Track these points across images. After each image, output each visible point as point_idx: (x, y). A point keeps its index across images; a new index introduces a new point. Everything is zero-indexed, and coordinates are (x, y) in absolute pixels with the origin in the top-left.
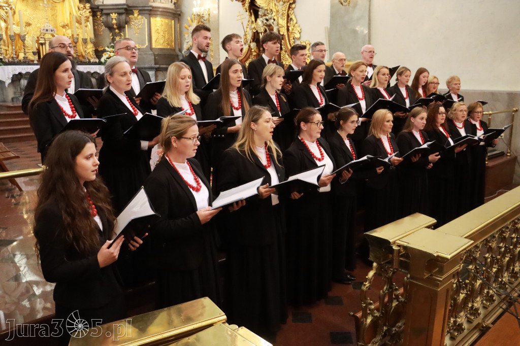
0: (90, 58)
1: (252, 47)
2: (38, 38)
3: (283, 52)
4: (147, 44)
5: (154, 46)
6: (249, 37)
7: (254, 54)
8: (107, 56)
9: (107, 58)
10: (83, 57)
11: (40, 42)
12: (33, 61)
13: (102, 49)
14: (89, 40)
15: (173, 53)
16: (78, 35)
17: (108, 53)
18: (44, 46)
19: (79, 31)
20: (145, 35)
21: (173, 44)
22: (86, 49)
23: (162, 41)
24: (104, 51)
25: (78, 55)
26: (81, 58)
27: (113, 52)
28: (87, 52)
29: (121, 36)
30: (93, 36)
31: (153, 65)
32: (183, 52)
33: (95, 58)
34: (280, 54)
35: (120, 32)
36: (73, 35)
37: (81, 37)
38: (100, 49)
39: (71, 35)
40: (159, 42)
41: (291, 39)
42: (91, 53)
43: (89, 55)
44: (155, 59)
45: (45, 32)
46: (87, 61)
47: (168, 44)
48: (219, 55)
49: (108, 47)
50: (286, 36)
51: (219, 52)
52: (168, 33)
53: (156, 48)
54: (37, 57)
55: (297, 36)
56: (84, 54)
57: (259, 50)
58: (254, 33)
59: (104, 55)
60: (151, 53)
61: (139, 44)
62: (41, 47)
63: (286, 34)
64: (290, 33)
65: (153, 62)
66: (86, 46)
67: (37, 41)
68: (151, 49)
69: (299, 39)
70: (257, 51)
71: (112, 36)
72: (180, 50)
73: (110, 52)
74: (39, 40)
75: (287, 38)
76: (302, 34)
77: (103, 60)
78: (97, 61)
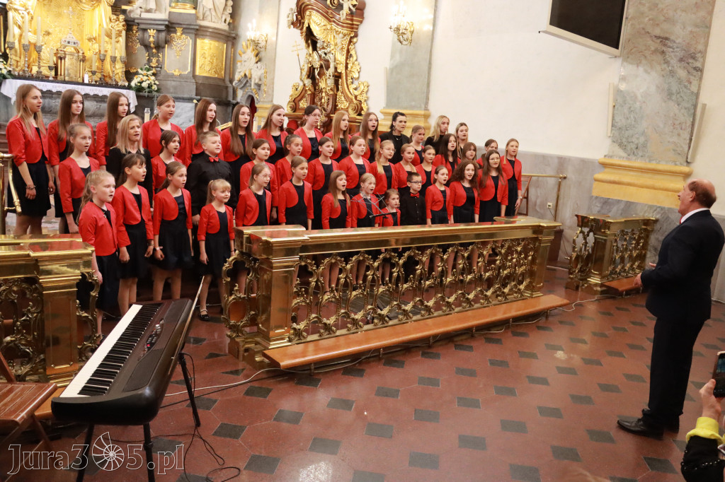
0: (117, 80)
1: (307, 85)
2: (57, 50)
3: (339, 93)
4: (189, 70)
5: (197, 73)
6: (305, 72)
7: (309, 92)
8: (139, 80)
9: (138, 82)
10: (110, 77)
11: (59, 55)
12: (48, 77)
13: (135, 71)
14: (118, 58)
15: (221, 83)
16: (106, 51)
17: (141, 76)
18: (63, 61)
19: (109, 47)
20: (188, 59)
21: (223, 72)
22: (114, 69)
23: (207, 68)
24: (137, 73)
25: (104, 76)
26: (107, 79)
27: (147, 76)
28: (116, 72)
29: (158, 57)
30: (123, 54)
31: (194, 96)
32: (234, 84)
33: (124, 81)
34: (336, 95)
35: (158, 53)
36: (100, 51)
37: (109, 54)
38: (132, 71)
39: (97, 51)
40: (205, 68)
41: (348, 78)
42: (120, 74)
43: (117, 76)
44: (197, 89)
45: (66, 44)
46: (114, 83)
47: (216, 72)
48: (273, 91)
49: (142, 69)
50: (344, 74)
51: (273, 88)
52: (217, 59)
53: (200, 76)
54: (53, 73)
55: (356, 75)
56: (111, 75)
57: (315, 89)
58: (310, 68)
59: (135, 78)
60: (194, 81)
61: (179, 69)
62: (59, 61)
63: (344, 72)
64: (348, 72)
65: (194, 93)
66: (115, 65)
67: (56, 54)
68: (194, 76)
69: (358, 78)
70: (313, 90)
71: (149, 56)
72: (231, 81)
73: (143, 76)
74: (58, 53)
75: (344, 77)
76: (361, 73)
77: (133, 84)
78: (127, 84)
